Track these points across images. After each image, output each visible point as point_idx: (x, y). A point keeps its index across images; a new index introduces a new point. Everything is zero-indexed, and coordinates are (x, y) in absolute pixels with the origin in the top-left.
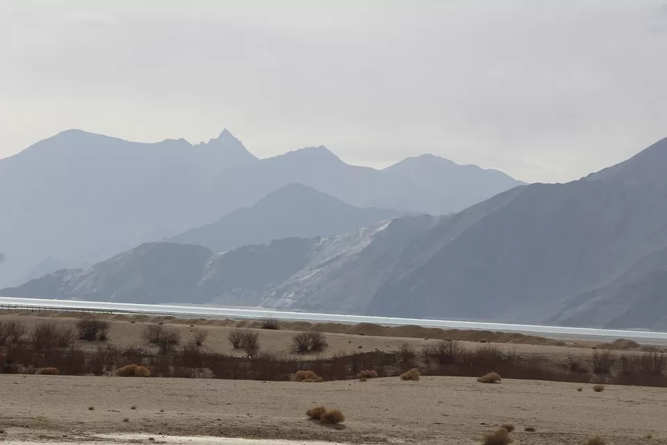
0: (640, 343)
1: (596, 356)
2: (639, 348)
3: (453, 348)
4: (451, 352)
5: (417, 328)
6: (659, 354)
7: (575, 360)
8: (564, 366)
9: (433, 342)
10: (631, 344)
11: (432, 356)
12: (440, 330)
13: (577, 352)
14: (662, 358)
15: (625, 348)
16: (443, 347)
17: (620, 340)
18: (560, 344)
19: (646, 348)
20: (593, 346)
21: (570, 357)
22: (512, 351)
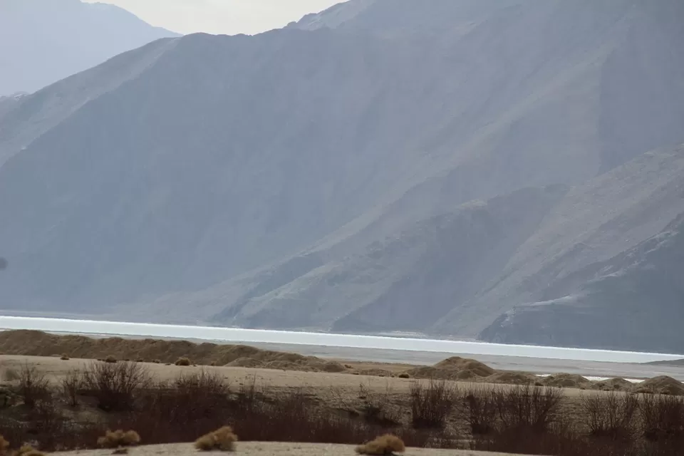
0: (494, 367)
1: (416, 394)
2: (494, 377)
3: (127, 379)
4: (123, 383)
5: (37, 334)
6: (544, 390)
7: (375, 402)
8: (352, 414)
9: (86, 365)
10: (475, 369)
11: (84, 393)
12: (84, 338)
13: (377, 384)
14: (549, 396)
15: (465, 376)
16: (106, 375)
17: (453, 360)
18: (333, 367)
19: (507, 377)
20: (401, 372)
21: (363, 394)
22: (247, 383)
